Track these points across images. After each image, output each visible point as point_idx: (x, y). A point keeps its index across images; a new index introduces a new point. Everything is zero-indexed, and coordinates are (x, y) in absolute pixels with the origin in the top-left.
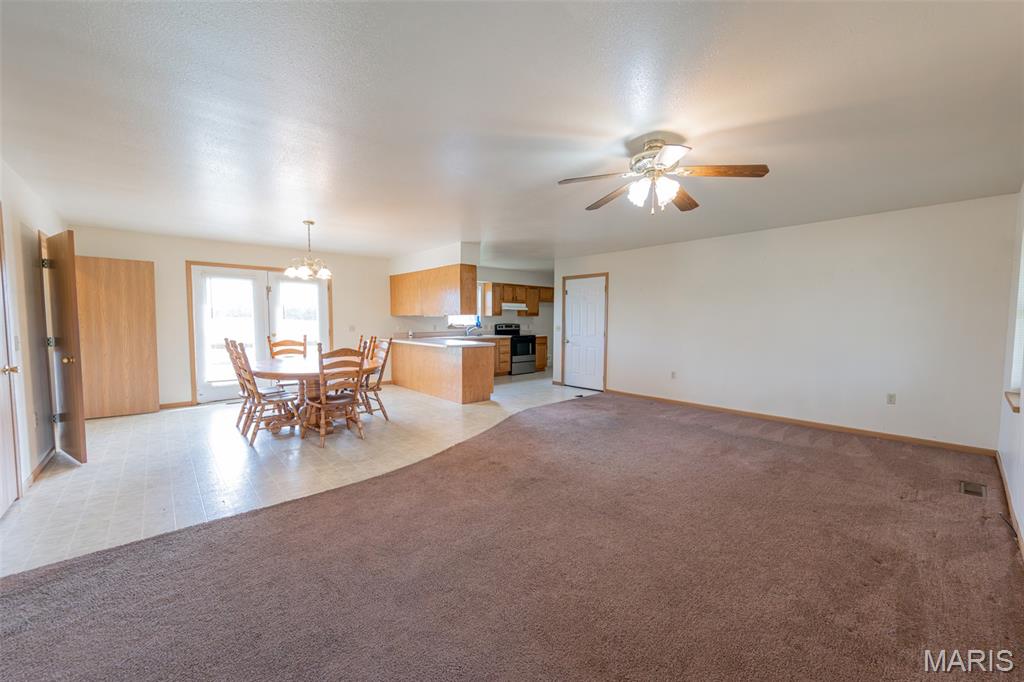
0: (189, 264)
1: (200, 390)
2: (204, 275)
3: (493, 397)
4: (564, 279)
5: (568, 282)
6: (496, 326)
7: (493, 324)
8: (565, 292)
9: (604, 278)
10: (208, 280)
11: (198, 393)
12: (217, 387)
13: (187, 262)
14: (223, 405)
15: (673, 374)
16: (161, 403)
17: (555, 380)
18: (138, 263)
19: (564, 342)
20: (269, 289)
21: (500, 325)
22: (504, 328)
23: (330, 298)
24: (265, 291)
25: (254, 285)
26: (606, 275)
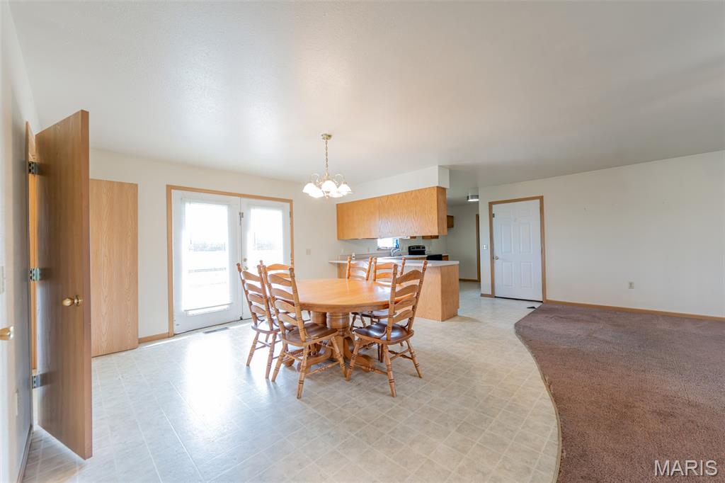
0: (170, 188)
1: (177, 319)
2: (183, 200)
3: (460, 313)
4: (491, 204)
5: (494, 206)
6: (409, 248)
7: (407, 246)
8: (492, 216)
9: (538, 201)
10: (187, 205)
11: (175, 323)
12: (193, 316)
13: (168, 186)
14: (201, 335)
15: (631, 285)
16: (140, 337)
17: (483, 292)
18: (121, 184)
19: (493, 258)
20: (241, 215)
21: (413, 247)
22: (416, 249)
23: (292, 224)
24: (238, 215)
25: (228, 211)
26: (541, 198)
